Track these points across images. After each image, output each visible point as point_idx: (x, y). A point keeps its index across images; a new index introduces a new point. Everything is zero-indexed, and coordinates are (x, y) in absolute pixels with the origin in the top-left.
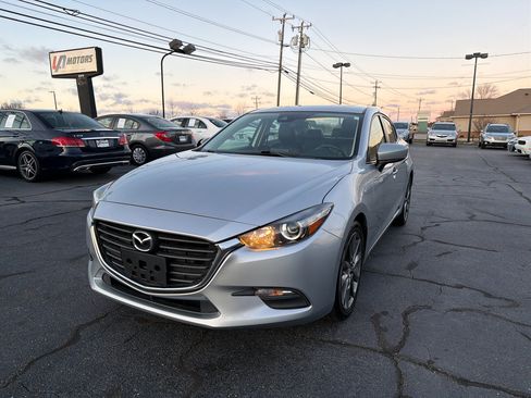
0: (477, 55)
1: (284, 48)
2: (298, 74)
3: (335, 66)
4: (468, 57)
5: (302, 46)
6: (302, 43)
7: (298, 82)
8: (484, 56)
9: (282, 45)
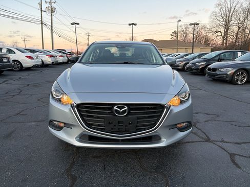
0: (133, 24)
1: (43, 12)
2: (52, 26)
3: (72, 24)
4: (130, 25)
5: (52, 12)
6: (52, 11)
7: (52, 31)
8: (135, 25)
9: (42, 11)
